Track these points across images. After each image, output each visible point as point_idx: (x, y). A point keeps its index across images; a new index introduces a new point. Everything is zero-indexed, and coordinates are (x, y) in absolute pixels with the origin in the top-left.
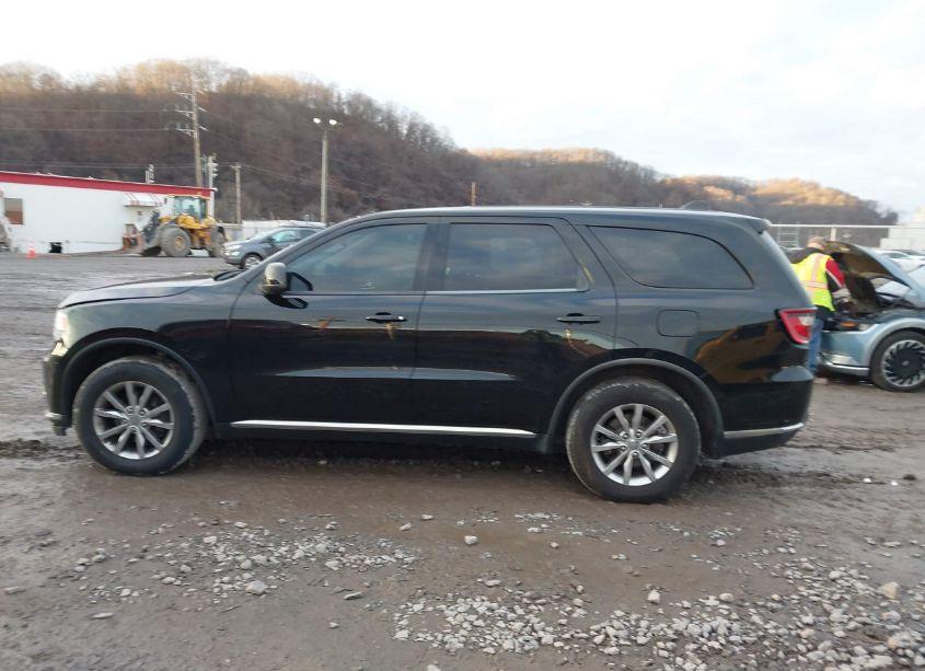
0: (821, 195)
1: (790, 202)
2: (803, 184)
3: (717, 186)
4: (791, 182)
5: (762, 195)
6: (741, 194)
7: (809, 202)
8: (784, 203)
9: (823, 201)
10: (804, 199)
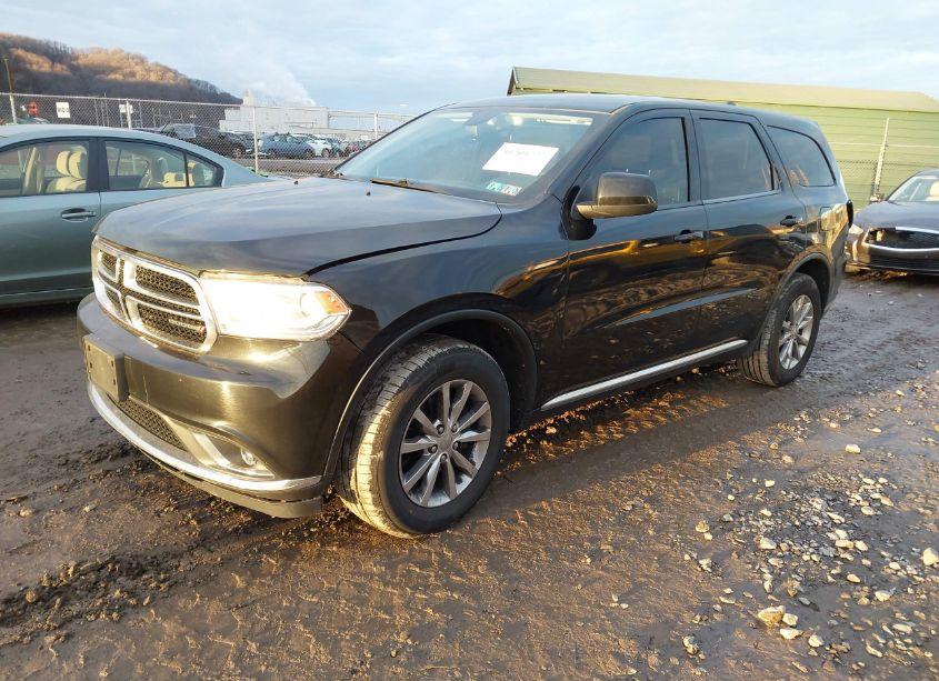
0: (149, 71)
1: (118, 77)
2: (128, 57)
3: (27, 50)
4: (115, 52)
5: (86, 66)
6: (60, 62)
7: (138, 78)
8: (112, 76)
9: (153, 78)
10: (133, 74)
